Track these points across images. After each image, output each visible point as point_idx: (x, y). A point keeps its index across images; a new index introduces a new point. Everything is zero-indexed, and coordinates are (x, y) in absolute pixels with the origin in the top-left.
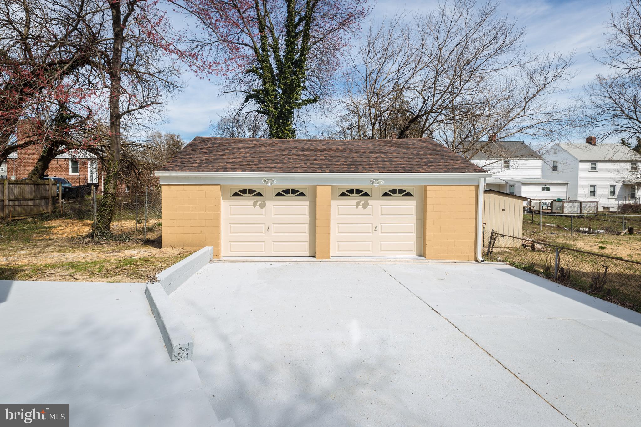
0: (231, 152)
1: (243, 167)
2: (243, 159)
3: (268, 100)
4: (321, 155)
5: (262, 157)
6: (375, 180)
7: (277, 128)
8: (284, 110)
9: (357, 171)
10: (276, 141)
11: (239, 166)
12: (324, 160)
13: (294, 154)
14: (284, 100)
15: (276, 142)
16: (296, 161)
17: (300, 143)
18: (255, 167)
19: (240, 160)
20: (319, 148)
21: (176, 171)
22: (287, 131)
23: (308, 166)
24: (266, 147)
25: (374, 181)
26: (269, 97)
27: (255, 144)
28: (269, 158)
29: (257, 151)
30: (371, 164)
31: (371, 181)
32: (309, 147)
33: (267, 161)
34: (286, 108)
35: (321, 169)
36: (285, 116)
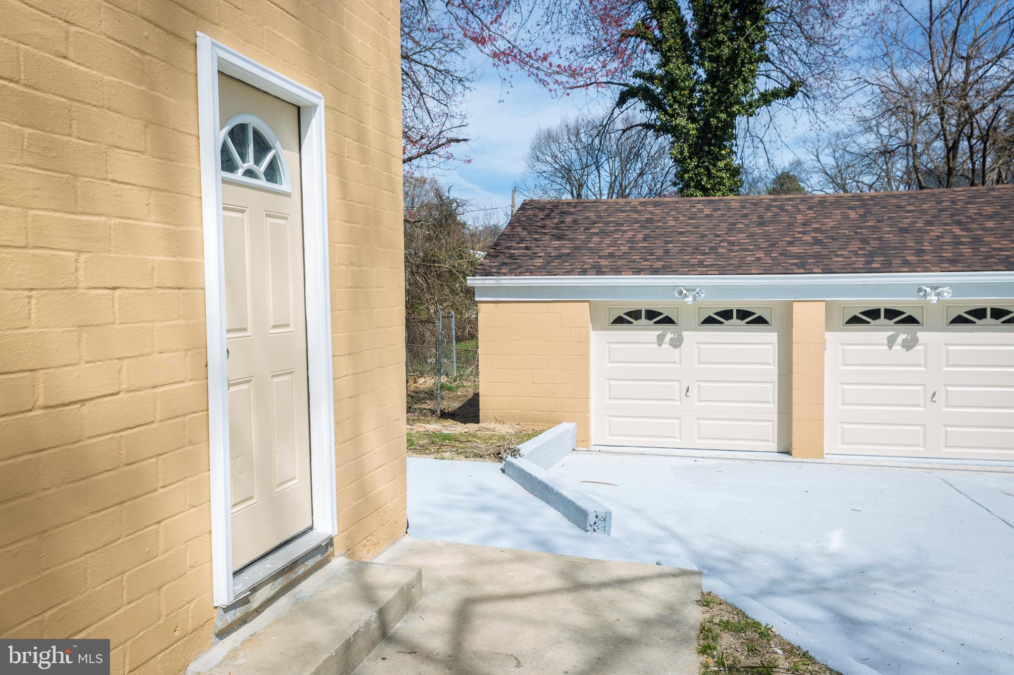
0: (603, 233)
1: (633, 265)
2: (630, 248)
3: (675, 101)
4: (804, 233)
5: (671, 242)
6: (932, 288)
7: (697, 167)
8: (713, 121)
9: (887, 267)
10: (699, 202)
11: (624, 262)
12: (812, 244)
13: (741, 231)
14: (712, 98)
15: (699, 206)
16: (747, 250)
17: (755, 204)
18: (659, 264)
19: (624, 249)
20: (799, 217)
21: (505, 274)
22: (720, 171)
23: (773, 259)
24: (676, 219)
25: (928, 290)
26: (677, 93)
27: (651, 213)
28: (686, 244)
29: (658, 227)
30: (923, 251)
31: (920, 290)
32: (776, 215)
33: (681, 251)
34: (717, 118)
35: (803, 266)
36: (715, 136)
